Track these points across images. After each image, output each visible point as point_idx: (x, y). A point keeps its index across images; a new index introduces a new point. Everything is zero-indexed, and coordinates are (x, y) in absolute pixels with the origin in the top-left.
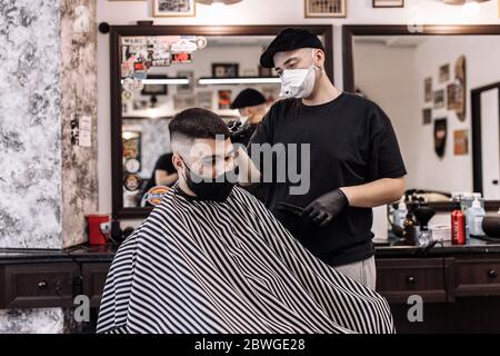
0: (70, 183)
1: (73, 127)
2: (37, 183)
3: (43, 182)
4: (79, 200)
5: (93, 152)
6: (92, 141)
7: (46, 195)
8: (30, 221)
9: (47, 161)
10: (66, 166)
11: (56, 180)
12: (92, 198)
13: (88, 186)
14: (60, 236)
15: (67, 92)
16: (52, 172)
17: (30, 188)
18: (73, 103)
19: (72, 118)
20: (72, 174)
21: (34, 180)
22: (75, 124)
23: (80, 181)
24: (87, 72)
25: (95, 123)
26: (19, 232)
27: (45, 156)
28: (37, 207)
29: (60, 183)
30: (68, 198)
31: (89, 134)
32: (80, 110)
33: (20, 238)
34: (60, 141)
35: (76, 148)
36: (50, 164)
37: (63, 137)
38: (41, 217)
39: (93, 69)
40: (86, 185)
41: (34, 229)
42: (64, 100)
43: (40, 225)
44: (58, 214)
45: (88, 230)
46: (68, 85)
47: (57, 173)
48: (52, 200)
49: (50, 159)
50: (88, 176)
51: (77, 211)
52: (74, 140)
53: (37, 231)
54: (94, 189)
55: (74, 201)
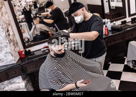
0: (12, 46)
1: (8, 32)
2: (4, 49)
3: (5, 49)
4: (15, 49)
5: (14, 35)
6: (13, 32)
7: (7, 51)
8: (5, 58)
9: (4, 43)
10: (10, 43)
11: (9, 47)
12: (18, 46)
13: (16, 44)
14: (14, 60)
15: (3, 24)
16: (7, 46)
17: (2, 51)
18: (5, 25)
19: (7, 30)
20: (12, 44)
21: (2, 49)
22: (8, 31)
23: (14, 44)
24: (5, 14)
25: (12, 27)
26: (3, 62)
27: (4, 42)
28: (6, 55)
29: (10, 48)
30: (13, 50)
31: (11, 31)
32: (7, 26)
33: (4, 63)
34: (6, 38)
35: (10, 37)
36: (6, 44)
37: (7, 36)
38: (8, 57)
39: (6, 13)
40: (15, 44)
41: (7, 60)
42: (3, 26)
43: (8, 59)
44: (12, 55)
45: (19, 55)
46: (3, 22)
47: (8, 46)
48: (9, 52)
49: (5, 43)
50: (15, 42)
51: (16, 52)
52: (9, 35)
53: (8, 60)
54: (17, 44)
55: (14, 50)
